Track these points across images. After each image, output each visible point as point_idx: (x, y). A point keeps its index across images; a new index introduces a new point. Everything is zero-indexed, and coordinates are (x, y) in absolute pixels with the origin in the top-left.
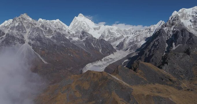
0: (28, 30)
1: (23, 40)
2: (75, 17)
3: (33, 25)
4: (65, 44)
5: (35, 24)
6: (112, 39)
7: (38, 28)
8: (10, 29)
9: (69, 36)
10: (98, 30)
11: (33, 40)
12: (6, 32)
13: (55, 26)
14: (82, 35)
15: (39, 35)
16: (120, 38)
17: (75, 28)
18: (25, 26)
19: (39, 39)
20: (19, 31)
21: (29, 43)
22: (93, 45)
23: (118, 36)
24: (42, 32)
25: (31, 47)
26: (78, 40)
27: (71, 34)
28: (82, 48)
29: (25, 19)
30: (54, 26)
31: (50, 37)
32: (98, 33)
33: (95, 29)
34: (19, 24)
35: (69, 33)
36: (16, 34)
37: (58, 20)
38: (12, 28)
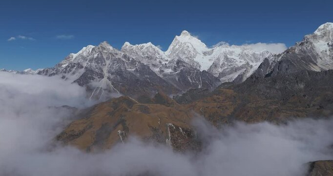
0: (108, 62)
1: (102, 74)
2: (177, 36)
3: (113, 56)
4: (150, 79)
5: (117, 54)
6: (228, 70)
7: (119, 59)
8: (89, 61)
9: (160, 68)
10: (209, 55)
11: (112, 74)
12: (85, 65)
13: (143, 54)
14: (176, 66)
15: (120, 67)
16: (242, 67)
17: (175, 53)
18: (105, 57)
19: (119, 73)
20: (98, 63)
21: (109, 78)
22: (189, 79)
23: (240, 65)
24: (124, 64)
25: (110, 83)
26: (171, 73)
27: (163, 65)
28: (173, 84)
29: (104, 49)
30: (141, 53)
31: (133, 70)
32: (210, 60)
33: (205, 54)
34: (98, 55)
35: (160, 62)
36: (94, 66)
37: (149, 44)
38: (91, 60)
